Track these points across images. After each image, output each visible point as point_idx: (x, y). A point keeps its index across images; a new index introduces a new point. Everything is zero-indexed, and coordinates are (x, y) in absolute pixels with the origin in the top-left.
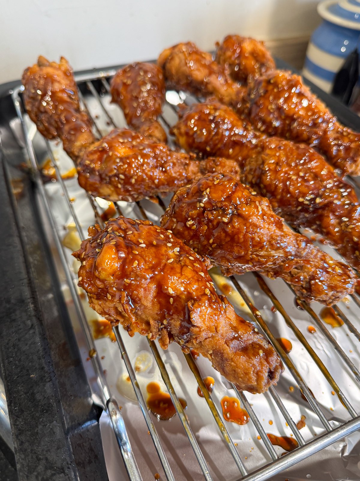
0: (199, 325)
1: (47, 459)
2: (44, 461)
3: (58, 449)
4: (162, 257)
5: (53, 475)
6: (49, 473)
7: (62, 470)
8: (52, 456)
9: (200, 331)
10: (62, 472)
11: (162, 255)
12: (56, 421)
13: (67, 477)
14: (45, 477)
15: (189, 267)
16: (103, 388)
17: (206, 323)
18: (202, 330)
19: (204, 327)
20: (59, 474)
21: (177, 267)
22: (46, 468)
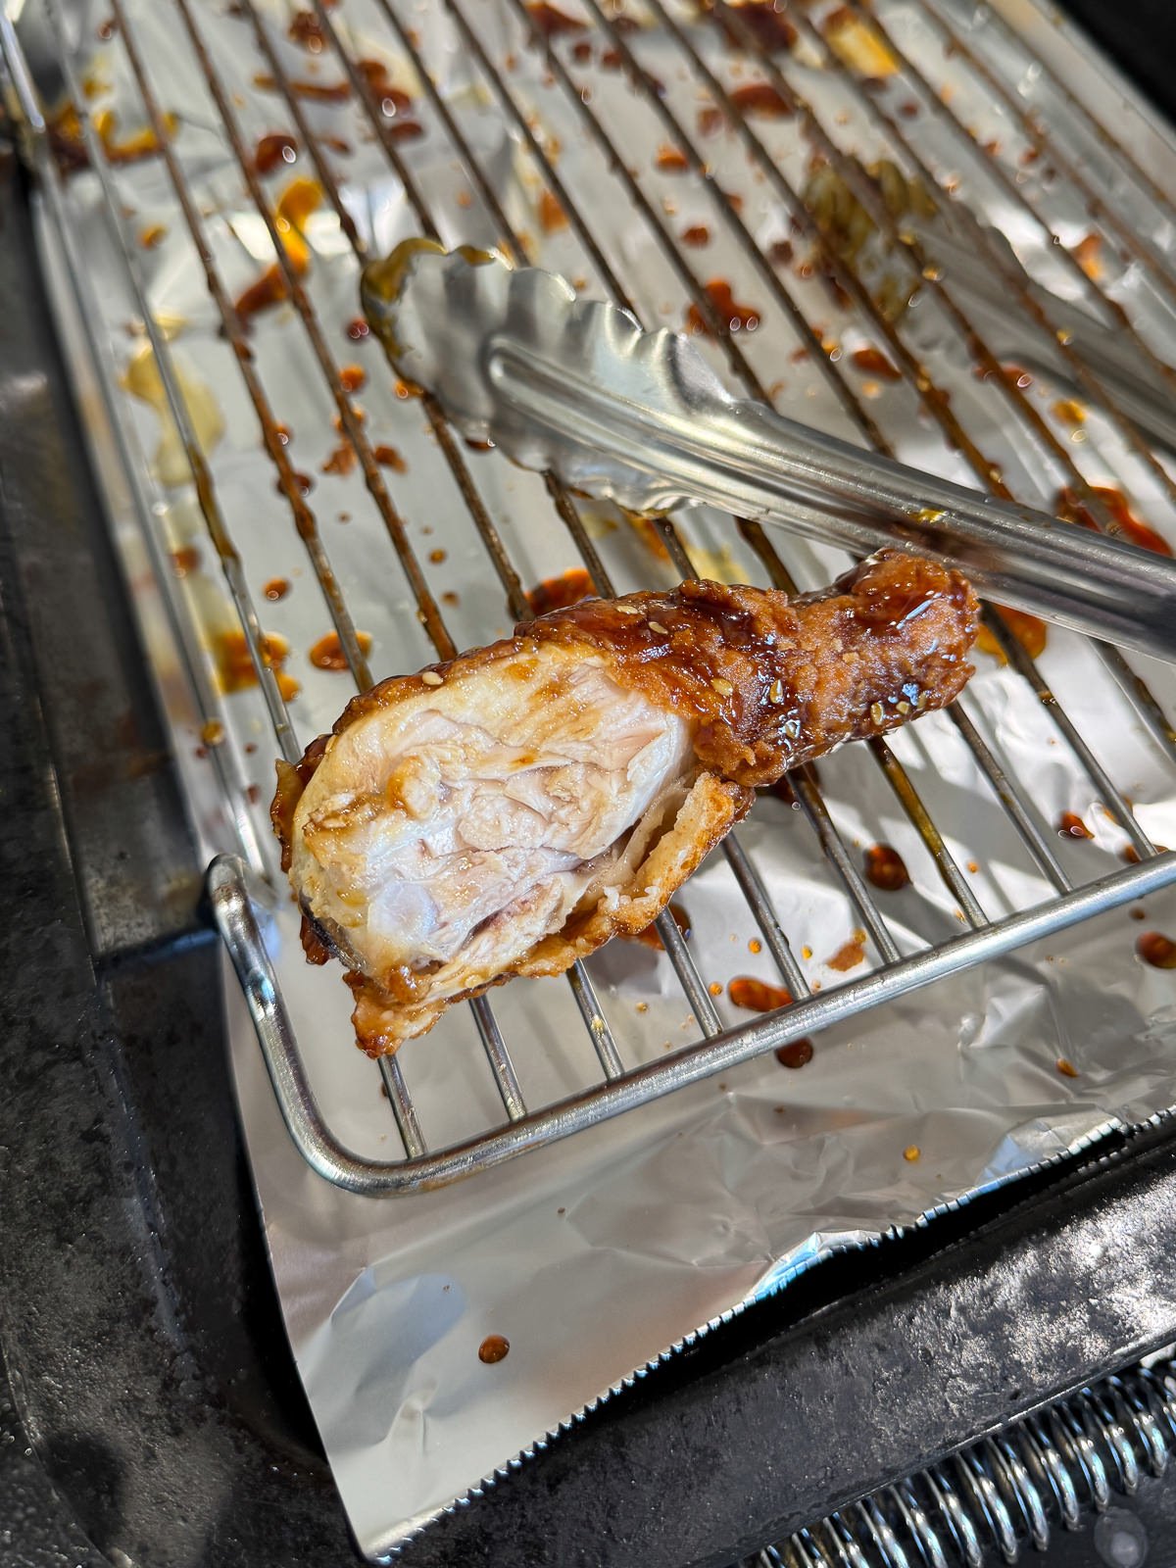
1: (32, 1022)
2: (25, 1028)
3: (67, 994)
5: (49, 1065)
6: (39, 1058)
7: (76, 1053)
8: (49, 1016)
10: (76, 1059)
12: (63, 920)
13: (91, 1070)
14: (27, 1069)
16: (236, 817)
20: (66, 1061)
22: (31, 1047)
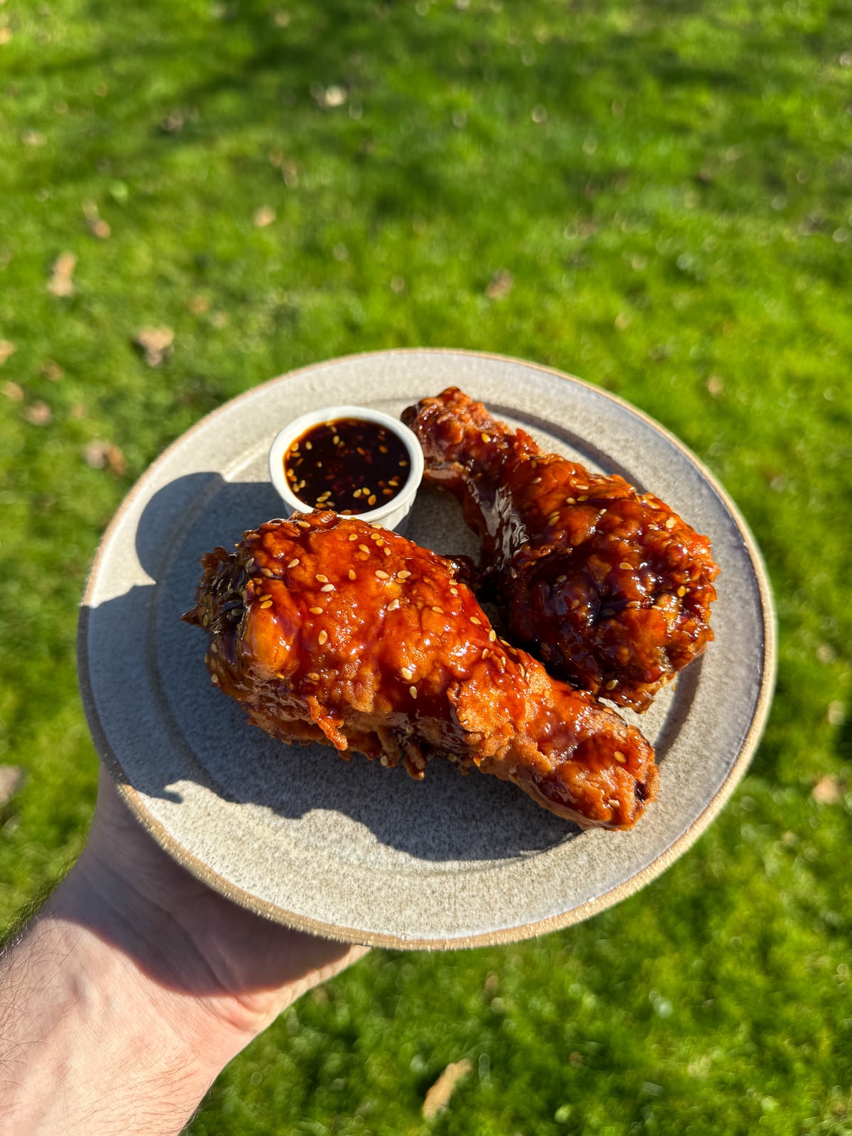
0: (480, 728)
4: (373, 604)
9: (484, 738)
11: (373, 598)
15: (434, 608)
17: (494, 720)
18: (486, 736)
19: (489, 731)
21: (411, 617)
